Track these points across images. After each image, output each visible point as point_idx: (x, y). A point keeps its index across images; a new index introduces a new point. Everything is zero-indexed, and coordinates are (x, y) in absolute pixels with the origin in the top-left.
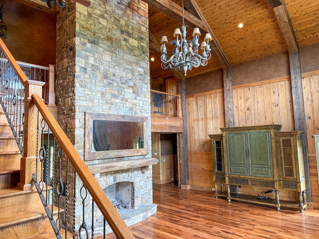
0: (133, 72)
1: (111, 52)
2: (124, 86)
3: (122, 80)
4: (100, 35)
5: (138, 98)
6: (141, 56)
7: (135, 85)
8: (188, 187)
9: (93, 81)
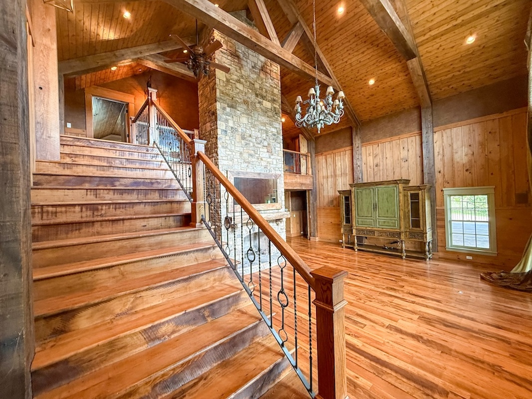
0: (267, 132)
1: (248, 114)
2: (259, 146)
3: (257, 141)
4: (238, 99)
5: (272, 157)
6: (274, 117)
7: (269, 144)
8: (317, 239)
9: (233, 143)
